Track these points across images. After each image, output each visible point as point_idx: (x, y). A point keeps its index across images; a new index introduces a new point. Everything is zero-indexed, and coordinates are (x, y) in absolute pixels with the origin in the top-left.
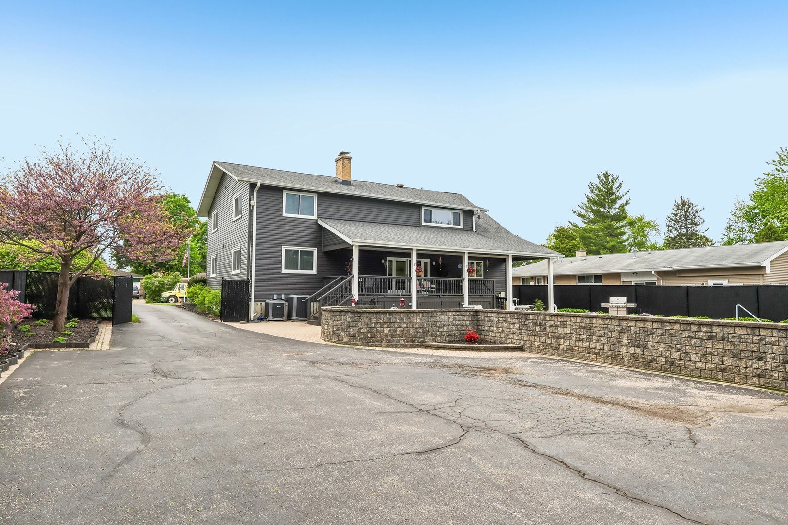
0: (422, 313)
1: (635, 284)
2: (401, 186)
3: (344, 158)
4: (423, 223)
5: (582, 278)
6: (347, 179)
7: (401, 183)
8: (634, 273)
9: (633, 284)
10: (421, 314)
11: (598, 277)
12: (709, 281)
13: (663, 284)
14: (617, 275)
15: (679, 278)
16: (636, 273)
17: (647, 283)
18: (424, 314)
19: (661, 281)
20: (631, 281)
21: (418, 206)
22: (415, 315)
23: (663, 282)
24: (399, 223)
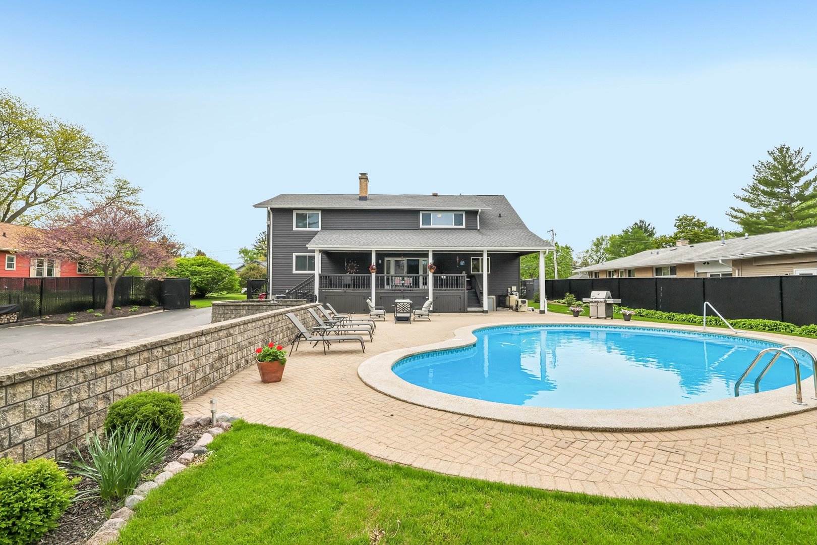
0: (248, 306)
1: (711, 275)
2: (435, 195)
3: (364, 178)
4: (421, 226)
5: (658, 270)
6: (364, 195)
7: (435, 192)
8: (704, 263)
9: (708, 276)
10: (247, 308)
11: (673, 269)
12: (795, 270)
13: (739, 275)
14: (690, 266)
15: (759, 267)
16: (708, 263)
17: (723, 275)
18: (250, 307)
19: (737, 272)
20: (707, 273)
21: (416, 212)
22: (241, 308)
23: (739, 273)
24: (403, 227)
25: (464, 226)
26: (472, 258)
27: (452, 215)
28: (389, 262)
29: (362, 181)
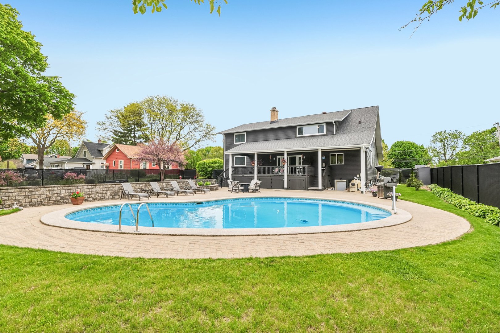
4: (298, 136)
6: (273, 120)
7: (324, 111)
21: (294, 127)
24: (285, 138)
25: (325, 133)
26: (330, 154)
27: (317, 127)
28: (279, 158)
29: (272, 112)
